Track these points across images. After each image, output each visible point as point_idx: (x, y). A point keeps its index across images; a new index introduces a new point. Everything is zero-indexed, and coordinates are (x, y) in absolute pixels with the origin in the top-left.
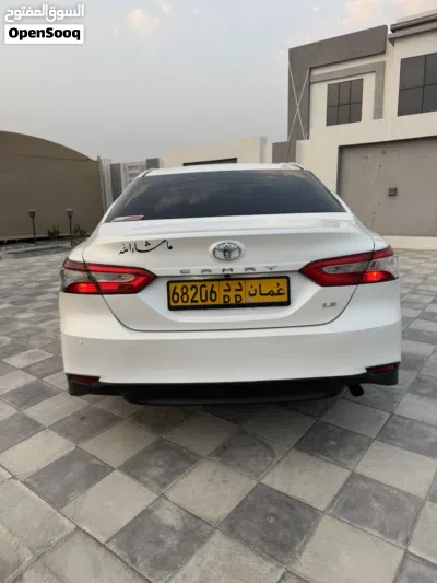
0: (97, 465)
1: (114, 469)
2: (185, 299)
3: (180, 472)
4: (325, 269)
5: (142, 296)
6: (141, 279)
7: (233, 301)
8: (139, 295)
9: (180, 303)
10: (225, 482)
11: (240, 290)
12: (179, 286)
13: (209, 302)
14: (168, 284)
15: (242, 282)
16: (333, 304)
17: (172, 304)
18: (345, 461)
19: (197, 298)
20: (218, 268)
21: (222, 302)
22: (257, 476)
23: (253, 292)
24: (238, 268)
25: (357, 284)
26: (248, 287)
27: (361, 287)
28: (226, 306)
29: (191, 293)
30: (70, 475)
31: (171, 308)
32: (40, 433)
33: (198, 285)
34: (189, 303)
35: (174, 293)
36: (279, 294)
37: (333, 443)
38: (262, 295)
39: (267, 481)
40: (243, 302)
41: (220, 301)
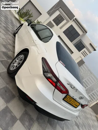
1: (18, 119)
6: (66, 92)
7: (71, 104)
11: (74, 102)
13: (69, 102)
14: (68, 95)
29: (68, 99)
31: (63, 99)
33: (71, 98)
34: (66, 100)
38: (75, 105)
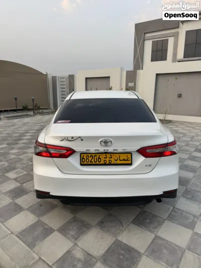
0: (48, 229)
1: (54, 231)
2: (88, 161)
3: (83, 233)
4: (148, 151)
5: (69, 159)
6: (69, 152)
7: (108, 163)
8: (68, 159)
9: (85, 163)
10: (102, 238)
11: (111, 158)
12: (85, 155)
13: (98, 163)
14: (81, 154)
15: (112, 155)
16: (150, 165)
17: (82, 163)
18: (153, 230)
19: (93, 160)
20: (102, 149)
21: (103, 163)
22: (116, 236)
23: (116, 159)
24: (110, 149)
25: (160, 157)
26: (115, 157)
27: (162, 158)
28: (105, 164)
29: (90, 159)
30: (36, 233)
31: (81, 165)
32: (22, 212)
33: (93, 155)
34: (89, 163)
35: (83, 158)
36: (127, 160)
37: (148, 221)
38: (120, 160)
39: (120, 238)
40: (112, 163)
41: (102, 162)
